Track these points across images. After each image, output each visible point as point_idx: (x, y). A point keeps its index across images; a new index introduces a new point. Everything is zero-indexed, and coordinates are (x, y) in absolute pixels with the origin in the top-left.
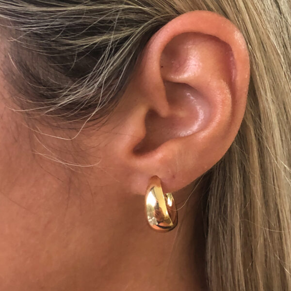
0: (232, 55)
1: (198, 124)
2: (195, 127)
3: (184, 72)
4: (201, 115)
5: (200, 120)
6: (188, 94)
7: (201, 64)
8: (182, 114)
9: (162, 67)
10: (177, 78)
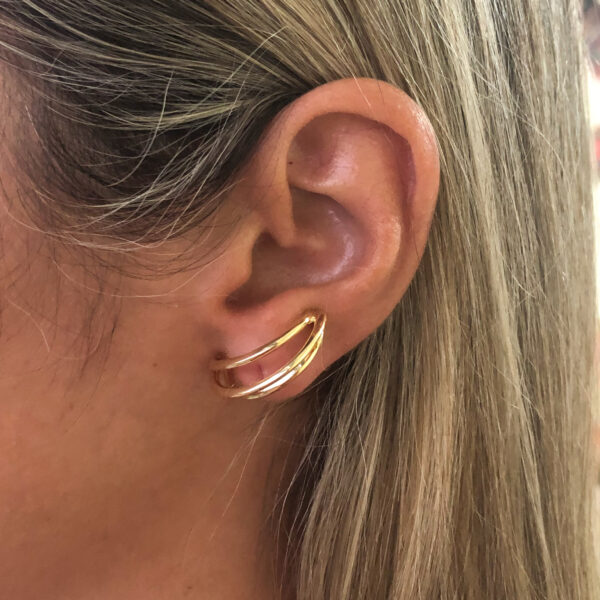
0: (411, 158)
1: (342, 264)
2: (337, 270)
3: (327, 178)
4: (350, 251)
5: (346, 258)
6: (331, 212)
7: (357, 167)
8: (316, 243)
9: (291, 163)
10: (315, 185)
